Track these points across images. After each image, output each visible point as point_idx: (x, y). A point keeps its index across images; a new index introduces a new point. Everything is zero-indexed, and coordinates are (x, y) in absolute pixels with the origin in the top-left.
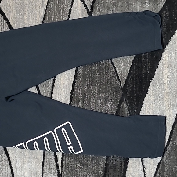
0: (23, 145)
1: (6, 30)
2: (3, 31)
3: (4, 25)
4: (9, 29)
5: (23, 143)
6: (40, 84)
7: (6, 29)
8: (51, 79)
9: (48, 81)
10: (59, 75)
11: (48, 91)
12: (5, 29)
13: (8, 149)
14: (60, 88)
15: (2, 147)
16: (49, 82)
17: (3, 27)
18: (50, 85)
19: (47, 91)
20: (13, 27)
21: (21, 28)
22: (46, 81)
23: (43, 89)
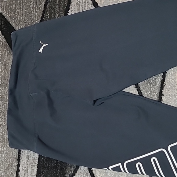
0: (119, 166)
1: (89, 9)
2: (84, 10)
3: (86, 2)
4: (93, 7)
5: (120, 164)
6: (142, 81)
7: (90, 6)
8: (160, 75)
9: (154, 77)
10: (172, 69)
11: (155, 92)
12: (87, 7)
13: (95, 171)
14: (174, 88)
15: (86, 168)
16: (156, 79)
17: (85, 5)
18: (158, 84)
19: (152, 91)
20: (99, 5)
21: (111, 4)
22: (151, 78)
23: (147, 88)
